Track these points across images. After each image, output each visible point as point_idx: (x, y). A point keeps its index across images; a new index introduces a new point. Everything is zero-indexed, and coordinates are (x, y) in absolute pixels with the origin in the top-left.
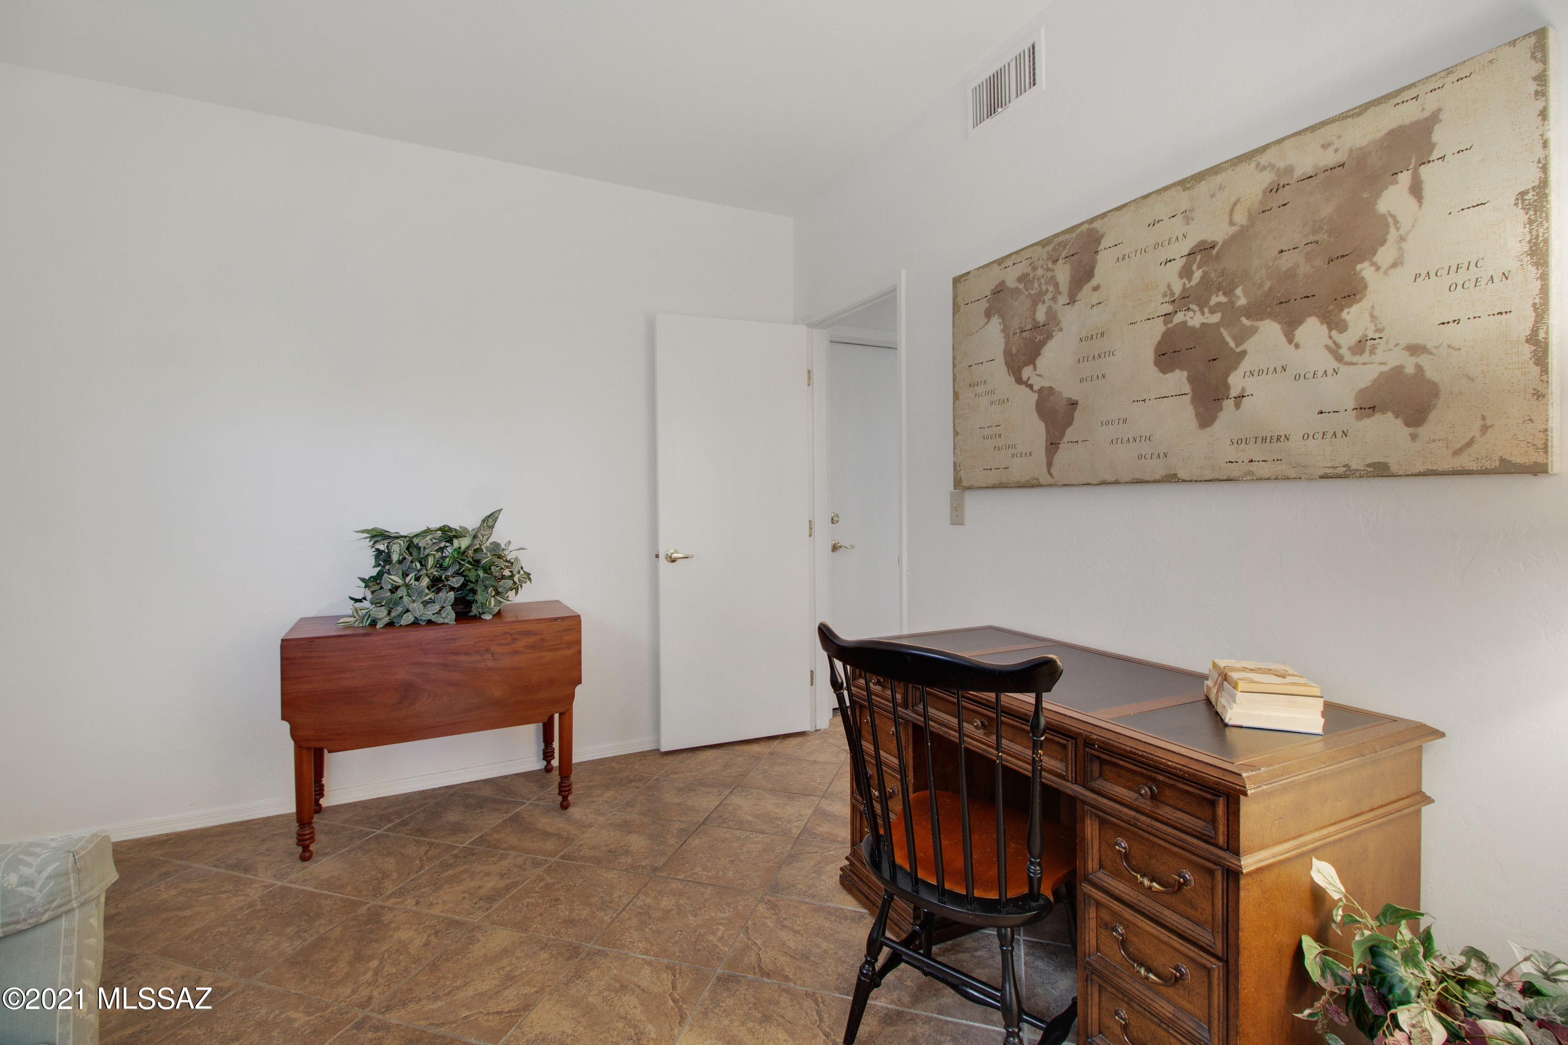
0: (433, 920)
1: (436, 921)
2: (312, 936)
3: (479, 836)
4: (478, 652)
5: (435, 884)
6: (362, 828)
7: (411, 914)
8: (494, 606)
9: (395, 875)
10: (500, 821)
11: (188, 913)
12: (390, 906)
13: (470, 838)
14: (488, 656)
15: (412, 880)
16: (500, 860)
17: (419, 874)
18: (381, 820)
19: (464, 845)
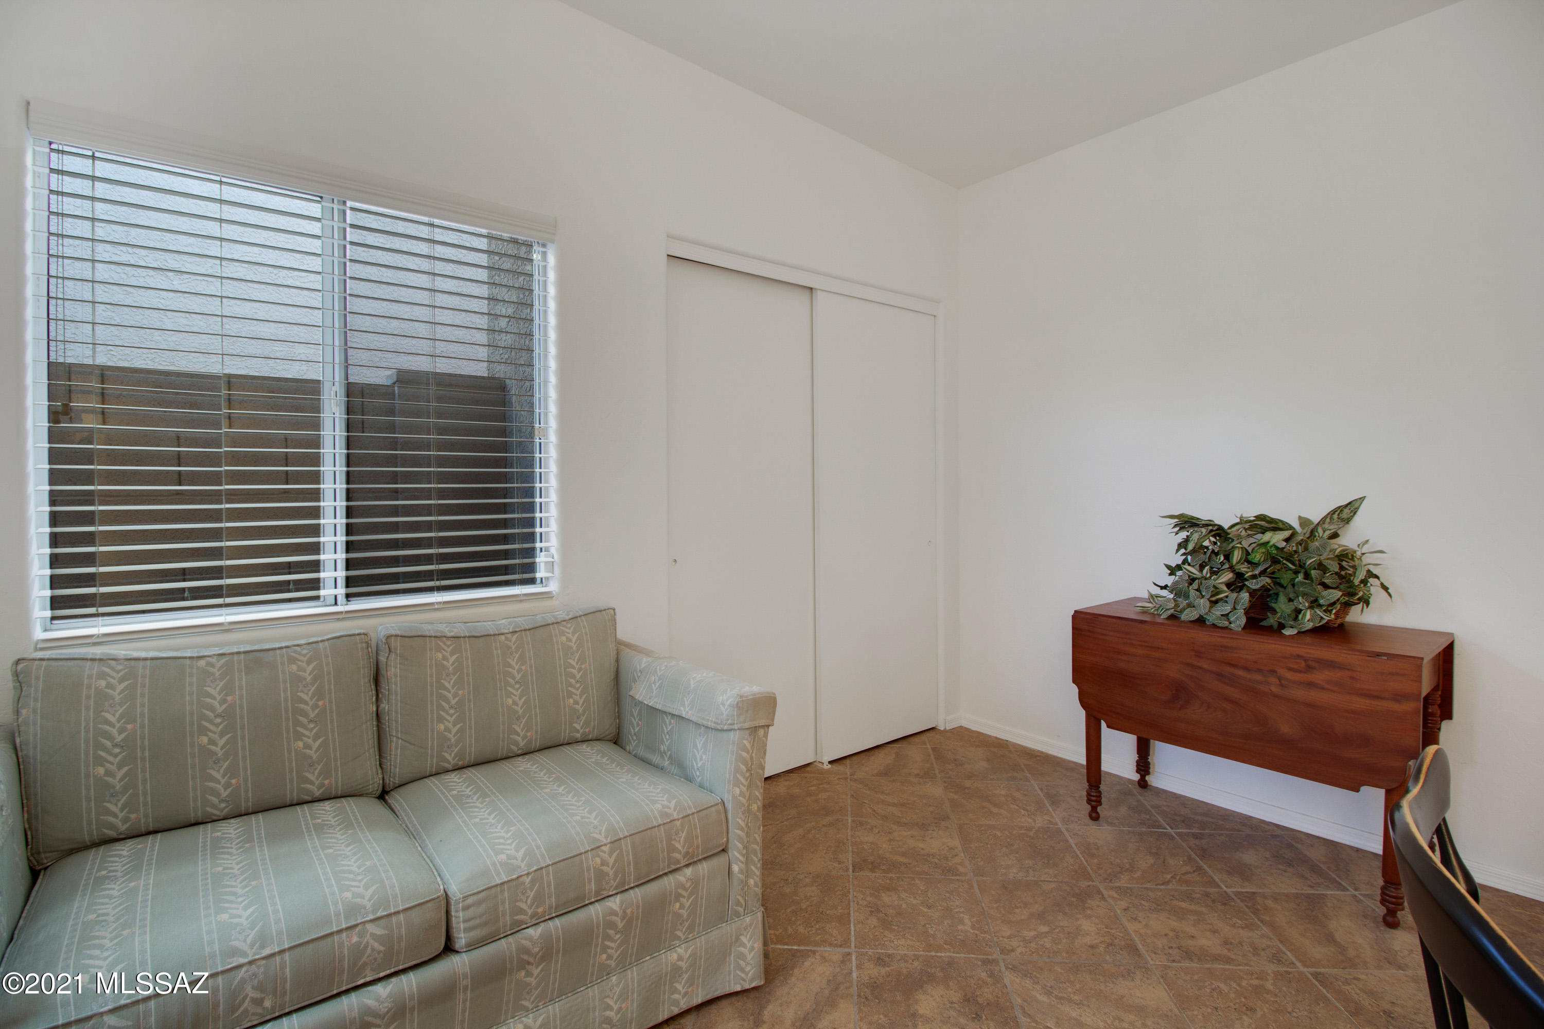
0: (1120, 932)
1: (1121, 935)
2: (1034, 876)
3: (1253, 891)
4: (1260, 671)
5: (1158, 905)
6: (1160, 819)
7: (1112, 914)
8: (1308, 621)
9: (1139, 874)
10: (1293, 891)
11: (995, 810)
12: (1106, 896)
13: (1242, 887)
14: (1273, 679)
15: (1145, 888)
16: (1242, 928)
17: (1159, 887)
18: (1183, 821)
19: (1228, 890)
